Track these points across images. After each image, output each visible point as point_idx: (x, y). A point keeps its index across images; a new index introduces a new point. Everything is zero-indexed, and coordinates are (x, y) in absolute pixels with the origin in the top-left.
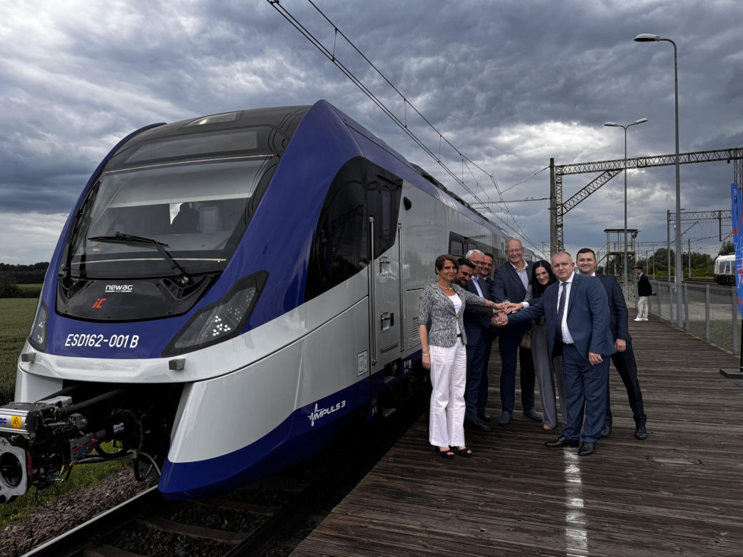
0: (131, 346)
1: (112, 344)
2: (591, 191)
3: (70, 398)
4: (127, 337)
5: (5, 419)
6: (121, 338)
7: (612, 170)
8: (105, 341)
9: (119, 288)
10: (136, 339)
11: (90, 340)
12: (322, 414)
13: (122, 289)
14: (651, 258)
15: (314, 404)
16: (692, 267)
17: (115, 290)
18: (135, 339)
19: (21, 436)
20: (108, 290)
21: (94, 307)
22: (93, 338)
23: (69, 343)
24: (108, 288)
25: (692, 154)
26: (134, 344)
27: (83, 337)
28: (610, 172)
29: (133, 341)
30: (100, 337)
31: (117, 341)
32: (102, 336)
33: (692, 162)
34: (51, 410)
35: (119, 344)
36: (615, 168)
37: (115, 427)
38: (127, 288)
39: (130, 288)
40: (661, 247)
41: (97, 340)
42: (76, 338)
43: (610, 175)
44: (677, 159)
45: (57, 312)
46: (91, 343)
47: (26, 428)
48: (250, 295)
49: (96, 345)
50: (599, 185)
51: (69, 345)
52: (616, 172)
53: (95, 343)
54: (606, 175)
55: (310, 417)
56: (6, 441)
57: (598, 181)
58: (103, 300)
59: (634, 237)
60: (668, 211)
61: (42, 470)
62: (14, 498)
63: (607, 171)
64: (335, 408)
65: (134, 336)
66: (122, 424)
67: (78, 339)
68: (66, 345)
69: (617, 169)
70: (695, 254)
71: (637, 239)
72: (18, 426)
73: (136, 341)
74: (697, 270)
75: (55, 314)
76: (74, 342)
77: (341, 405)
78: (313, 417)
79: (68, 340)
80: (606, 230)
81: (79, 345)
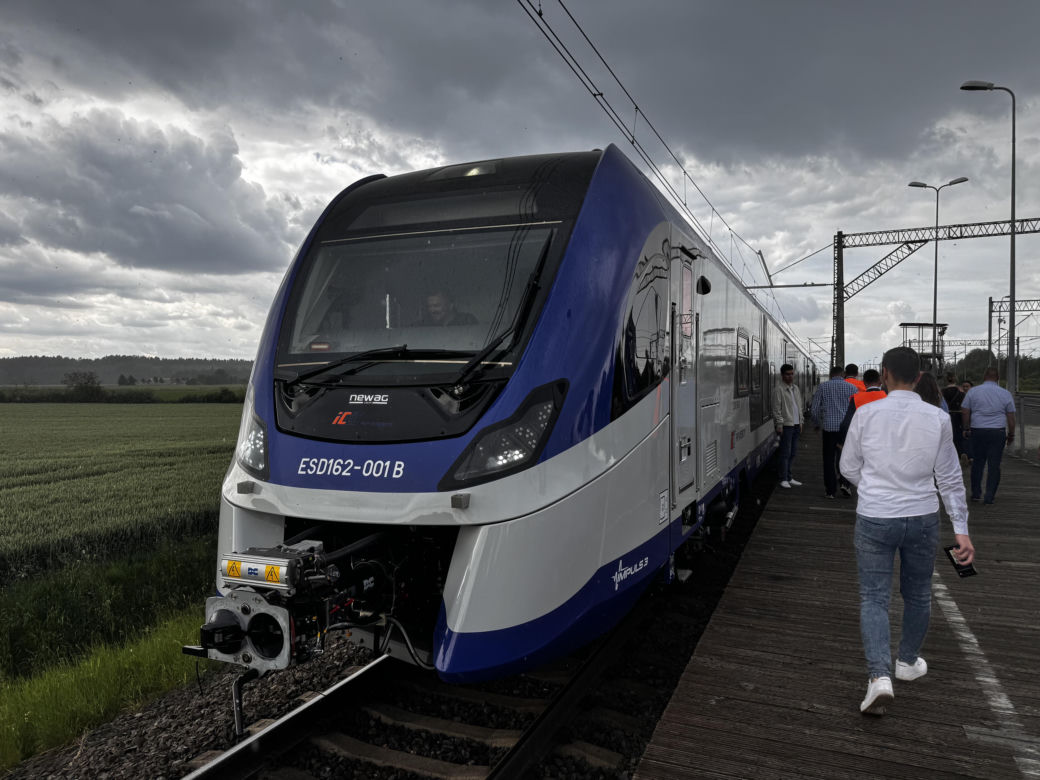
0: (394, 476)
1: (367, 471)
2: (883, 271)
3: (321, 543)
4: (388, 463)
5: (256, 570)
6: (379, 465)
7: (912, 242)
8: (356, 468)
9: (369, 398)
10: (400, 468)
11: (334, 467)
12: (626, 574)
13: (373, 400)
14: (961, 362)
15: (617, 561)
16: (1020, 376)
17: (364, 400)
18: (399, 466)
19: (277, 592)
20: (353, 400)
21: (334, 423)
22: (339, 464)
23: (303, 469)
24: (354, 398)
25: (1027, 220)
26: (398, 473)
27: (323, 463)
28: (910, 245)
29: (396, 469)
30: (349, 464)
31: (373, 468)
32: (351, 461)
33: (1027, 232)
34: (311, 559)
35: (377, 472)
36: (917, 239)
37: (365, 582)
38: (380, 399)
39: (385, 398)
40: (975, 348)
41: (344, 467)
42: (314, 463)
43: (910, 248)
44: (1013, 226)
45: (279, 429)
46: (337, 470)
47: (286, 581)
48: (545, 412)
49: (344, 473)
50: (894, 263)
51: (304, 473)
52: (919, 244)
53: (342, 471)
54: (905, 249)
55: (615, 578)
56: (262, 598)
57: (892, 257)
58: (346, 413)
59: (942, 334)
60: (991, 299)
61: (304, 638)
62: (268, 673)
63: (907, 243)
64: (638, 567)
65: (397, 463)
66: (372, 579)
67: (317, 465)
68: (300, 472)
69: (920, 241)
70: (1025, 358)
71: (945, 337)
72: (275, 579)
73: (401, 469)
74: (1028, 380)
75: (276, 431)
76: (312, 469)
77: (644, 563)
78: (618, 578)
79: (302, 466)
80: (901, 325)
81: (318, 473)
